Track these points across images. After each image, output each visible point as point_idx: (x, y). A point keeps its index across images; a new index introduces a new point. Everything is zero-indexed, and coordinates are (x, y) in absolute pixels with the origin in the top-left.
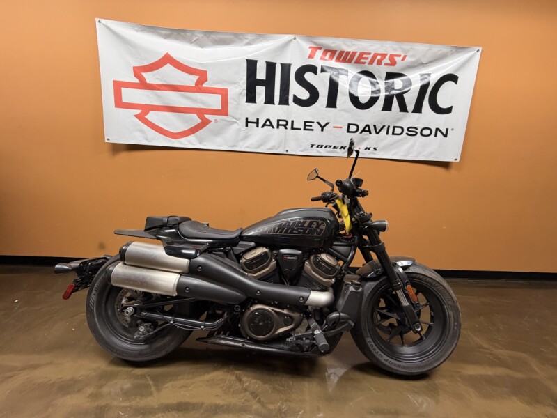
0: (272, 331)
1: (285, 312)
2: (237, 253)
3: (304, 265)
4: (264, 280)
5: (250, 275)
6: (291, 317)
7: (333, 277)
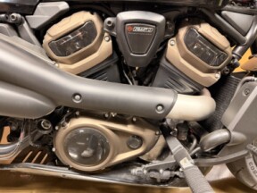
0: (108, 159)
1: (129, 128)
2: (36, 25)
3: (166, 47)
4: (89, 77)
5: (62, 66)
6: (139, 137)
7: (219, 70)
